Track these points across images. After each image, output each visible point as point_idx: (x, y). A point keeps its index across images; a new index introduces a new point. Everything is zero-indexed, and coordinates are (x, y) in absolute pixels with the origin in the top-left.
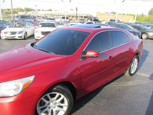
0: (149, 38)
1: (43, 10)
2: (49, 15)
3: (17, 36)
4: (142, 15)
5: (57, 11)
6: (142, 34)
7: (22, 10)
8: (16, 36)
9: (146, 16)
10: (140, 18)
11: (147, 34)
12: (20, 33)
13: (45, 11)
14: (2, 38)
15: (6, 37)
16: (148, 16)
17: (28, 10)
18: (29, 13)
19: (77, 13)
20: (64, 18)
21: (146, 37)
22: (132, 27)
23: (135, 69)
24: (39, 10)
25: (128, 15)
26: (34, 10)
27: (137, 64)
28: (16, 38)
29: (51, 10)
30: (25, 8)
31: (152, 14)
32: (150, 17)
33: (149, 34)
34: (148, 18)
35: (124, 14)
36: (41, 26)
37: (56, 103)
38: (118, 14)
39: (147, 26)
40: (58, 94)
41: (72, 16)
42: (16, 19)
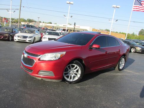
0: (137, 51)
1: (44, 22)
2: (49, 27)
3: (28, 40)
4: (133, 35)
5: (56, 24)
6: (131, 48)
7: (24, 21)
8: (26, 40)
9: (137, 35)
10: (131, 37)
11: (136, 49)
12: (30, 37)
13: (45, 23)
14: (15, 40)
15: (18, 40)
16: (138, 35)
17: (30, 21)
18: (30, 24)
19: (75, 28)
20: (64, 30)
21: (134, 51)
22: (124, 42)
23: (123, 66)
24: (40, 22)
25: (120, 33)
26: (36, 22)
27: (124, 63)
28: (27, 41)
29: (51, 23)
30: (28, 19)
31: (142, 34)
32: (140, 37)
33: (137, 49)
34: (138, 38)
35: (117, 32)
36: (47, 34)
37: (74, 72)
38: (112, 32)
39: (136, 42)
40: (76, 66)
41: (70, 30)
42: (22, 27)
